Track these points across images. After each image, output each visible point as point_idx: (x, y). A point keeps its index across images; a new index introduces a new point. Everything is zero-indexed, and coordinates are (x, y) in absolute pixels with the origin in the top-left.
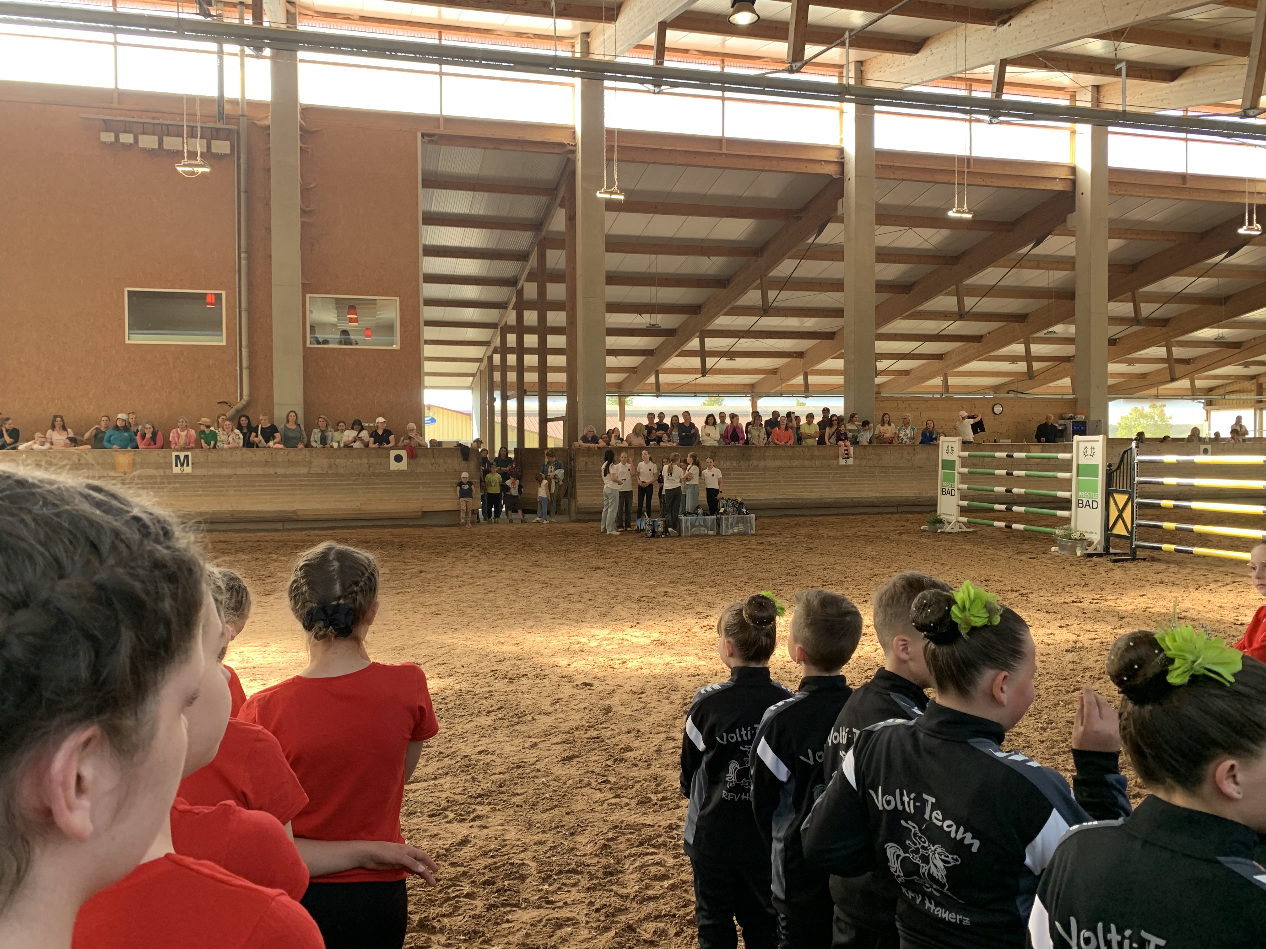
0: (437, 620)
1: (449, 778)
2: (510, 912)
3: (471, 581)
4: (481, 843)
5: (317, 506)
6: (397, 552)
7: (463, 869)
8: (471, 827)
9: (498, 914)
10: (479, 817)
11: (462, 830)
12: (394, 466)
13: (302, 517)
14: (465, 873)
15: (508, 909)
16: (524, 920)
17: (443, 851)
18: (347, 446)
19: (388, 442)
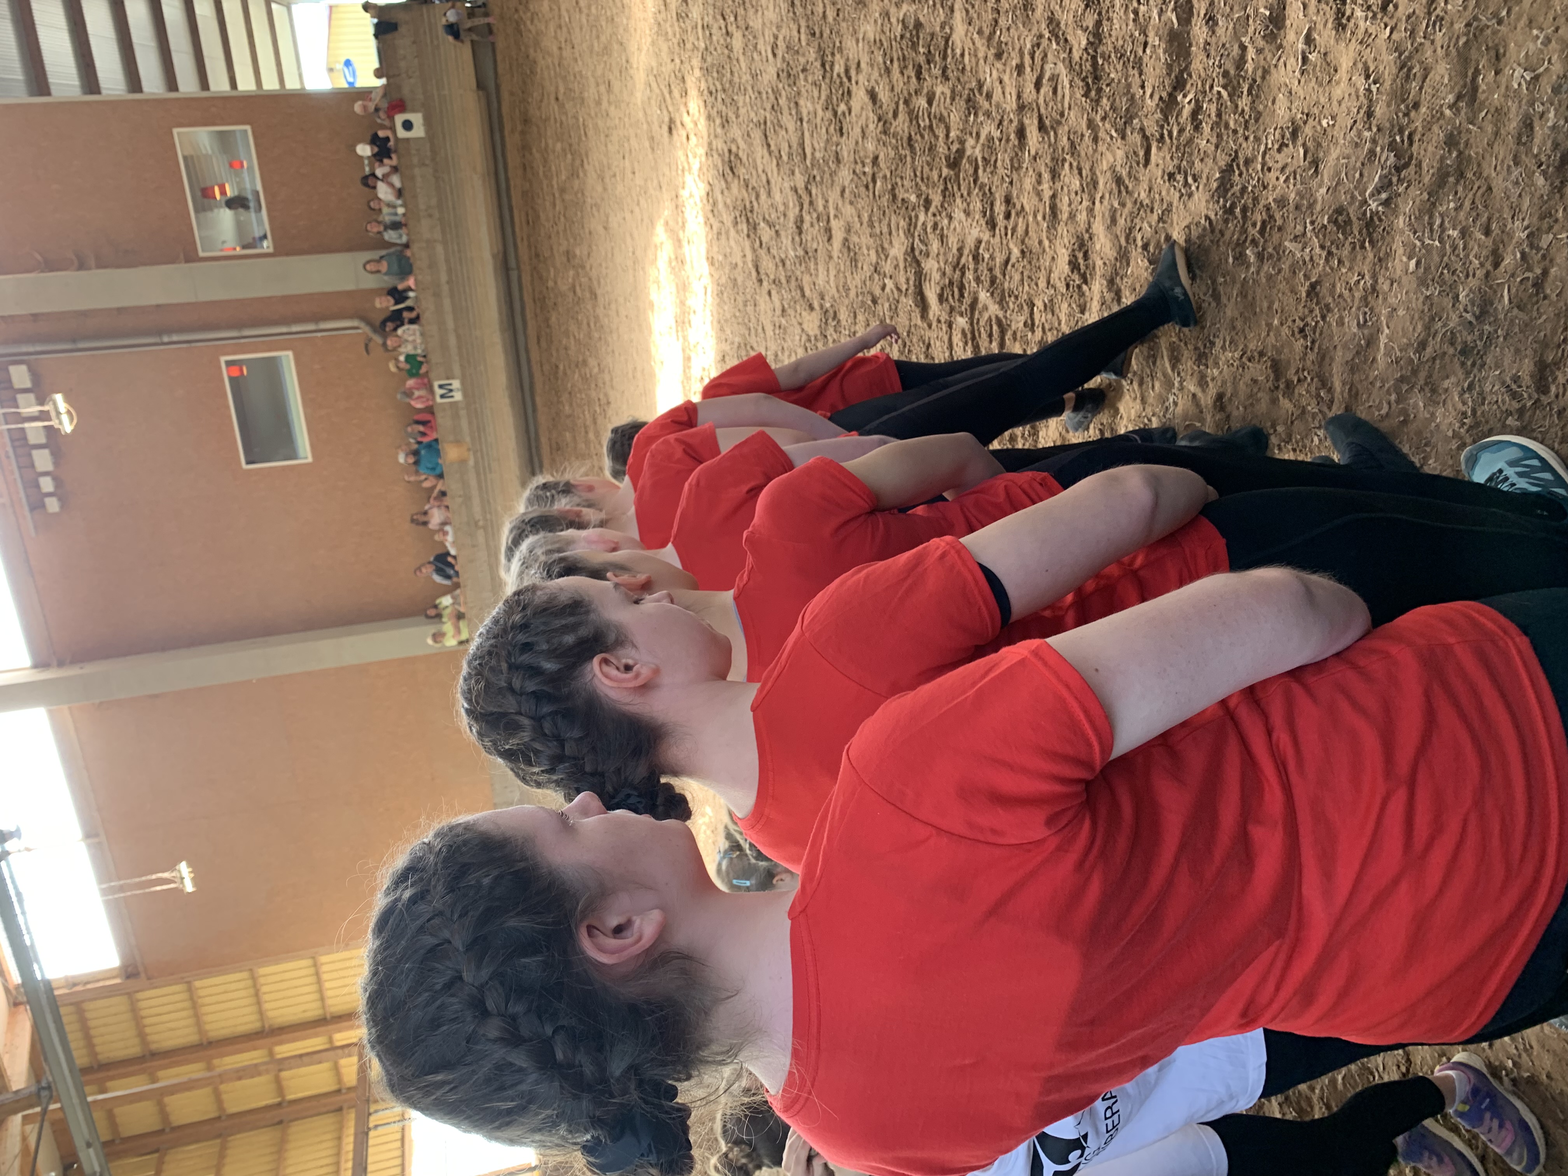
0: (616, 85)
1: (802, 102)
2: (953, 50)
3: (564, 29)
4: (875, 75)
5: (484, 229)
6: (535, 129)
7: (901, 102)
8: (857, 83)
9: (954, 66)
10: (847, 71)
11: (860, 97)
12: (419, 131)
13: (501, 247)
14: (907, 102)
15: (949, 51)
16: (963, 33)
17: (881, 124)
18: (400, 193)
19: (387, 139)
